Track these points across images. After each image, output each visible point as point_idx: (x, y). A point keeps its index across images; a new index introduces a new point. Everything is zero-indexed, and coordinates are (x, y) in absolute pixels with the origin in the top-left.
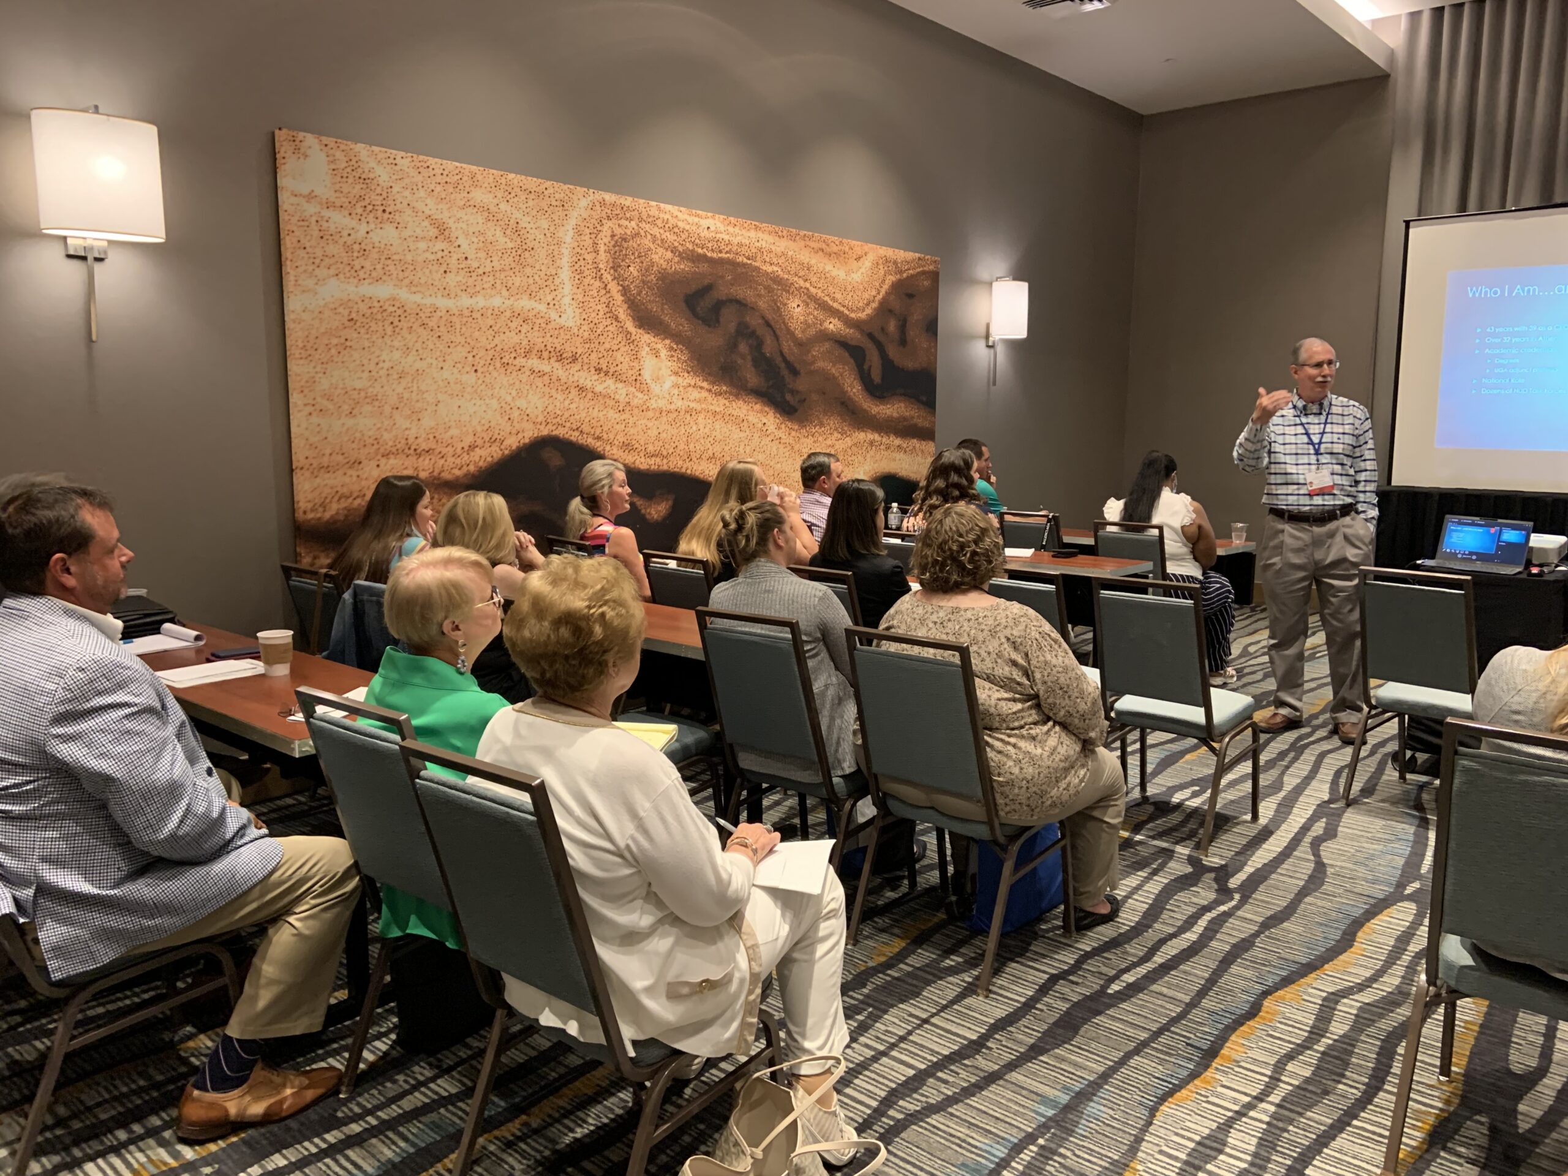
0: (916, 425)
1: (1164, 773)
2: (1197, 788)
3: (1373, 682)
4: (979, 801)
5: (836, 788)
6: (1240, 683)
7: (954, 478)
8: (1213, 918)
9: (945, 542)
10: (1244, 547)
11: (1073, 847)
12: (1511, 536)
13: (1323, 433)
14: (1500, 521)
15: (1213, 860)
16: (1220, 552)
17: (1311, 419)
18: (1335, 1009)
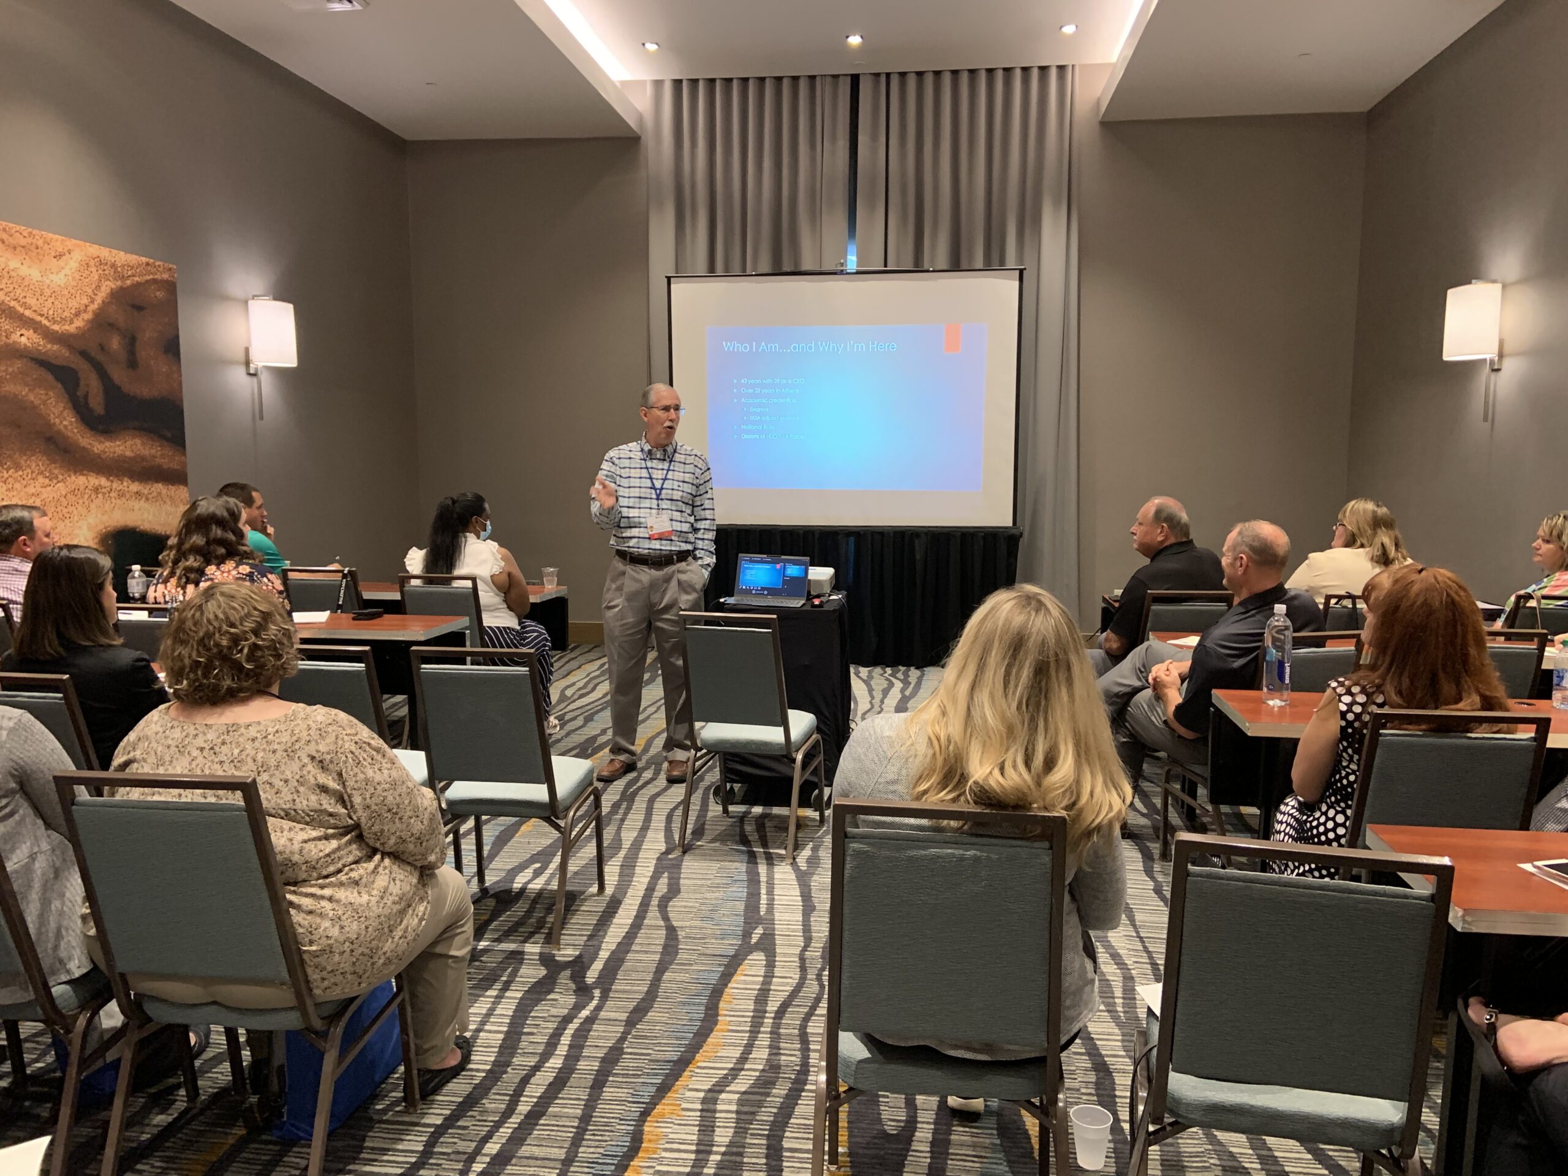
0: (159, 466)
1: (502, 853)
2: (538, 865)
3: (698, 725)
4: (283, 984)
5: (57, 1002)
6: (563, 732)
7: (217, 532)
8: (577, 1030)
9: (209, 635)
10: (556, 592)
11: (413, 995)
12: (793, 571)
13: (665, 479)
14: (783, 557)
15: (566, 953)
16: (533, 599)
17: (655, 464)
18: (715, 1111)
